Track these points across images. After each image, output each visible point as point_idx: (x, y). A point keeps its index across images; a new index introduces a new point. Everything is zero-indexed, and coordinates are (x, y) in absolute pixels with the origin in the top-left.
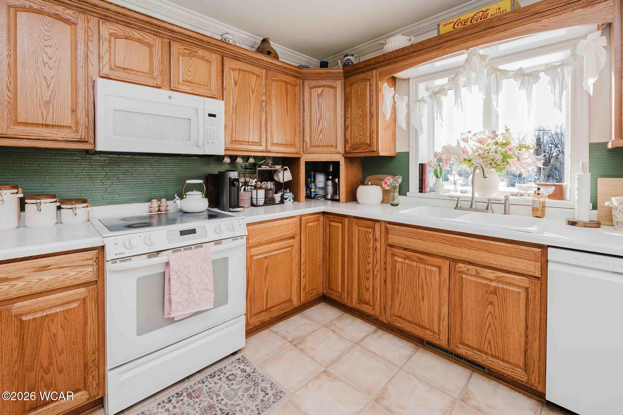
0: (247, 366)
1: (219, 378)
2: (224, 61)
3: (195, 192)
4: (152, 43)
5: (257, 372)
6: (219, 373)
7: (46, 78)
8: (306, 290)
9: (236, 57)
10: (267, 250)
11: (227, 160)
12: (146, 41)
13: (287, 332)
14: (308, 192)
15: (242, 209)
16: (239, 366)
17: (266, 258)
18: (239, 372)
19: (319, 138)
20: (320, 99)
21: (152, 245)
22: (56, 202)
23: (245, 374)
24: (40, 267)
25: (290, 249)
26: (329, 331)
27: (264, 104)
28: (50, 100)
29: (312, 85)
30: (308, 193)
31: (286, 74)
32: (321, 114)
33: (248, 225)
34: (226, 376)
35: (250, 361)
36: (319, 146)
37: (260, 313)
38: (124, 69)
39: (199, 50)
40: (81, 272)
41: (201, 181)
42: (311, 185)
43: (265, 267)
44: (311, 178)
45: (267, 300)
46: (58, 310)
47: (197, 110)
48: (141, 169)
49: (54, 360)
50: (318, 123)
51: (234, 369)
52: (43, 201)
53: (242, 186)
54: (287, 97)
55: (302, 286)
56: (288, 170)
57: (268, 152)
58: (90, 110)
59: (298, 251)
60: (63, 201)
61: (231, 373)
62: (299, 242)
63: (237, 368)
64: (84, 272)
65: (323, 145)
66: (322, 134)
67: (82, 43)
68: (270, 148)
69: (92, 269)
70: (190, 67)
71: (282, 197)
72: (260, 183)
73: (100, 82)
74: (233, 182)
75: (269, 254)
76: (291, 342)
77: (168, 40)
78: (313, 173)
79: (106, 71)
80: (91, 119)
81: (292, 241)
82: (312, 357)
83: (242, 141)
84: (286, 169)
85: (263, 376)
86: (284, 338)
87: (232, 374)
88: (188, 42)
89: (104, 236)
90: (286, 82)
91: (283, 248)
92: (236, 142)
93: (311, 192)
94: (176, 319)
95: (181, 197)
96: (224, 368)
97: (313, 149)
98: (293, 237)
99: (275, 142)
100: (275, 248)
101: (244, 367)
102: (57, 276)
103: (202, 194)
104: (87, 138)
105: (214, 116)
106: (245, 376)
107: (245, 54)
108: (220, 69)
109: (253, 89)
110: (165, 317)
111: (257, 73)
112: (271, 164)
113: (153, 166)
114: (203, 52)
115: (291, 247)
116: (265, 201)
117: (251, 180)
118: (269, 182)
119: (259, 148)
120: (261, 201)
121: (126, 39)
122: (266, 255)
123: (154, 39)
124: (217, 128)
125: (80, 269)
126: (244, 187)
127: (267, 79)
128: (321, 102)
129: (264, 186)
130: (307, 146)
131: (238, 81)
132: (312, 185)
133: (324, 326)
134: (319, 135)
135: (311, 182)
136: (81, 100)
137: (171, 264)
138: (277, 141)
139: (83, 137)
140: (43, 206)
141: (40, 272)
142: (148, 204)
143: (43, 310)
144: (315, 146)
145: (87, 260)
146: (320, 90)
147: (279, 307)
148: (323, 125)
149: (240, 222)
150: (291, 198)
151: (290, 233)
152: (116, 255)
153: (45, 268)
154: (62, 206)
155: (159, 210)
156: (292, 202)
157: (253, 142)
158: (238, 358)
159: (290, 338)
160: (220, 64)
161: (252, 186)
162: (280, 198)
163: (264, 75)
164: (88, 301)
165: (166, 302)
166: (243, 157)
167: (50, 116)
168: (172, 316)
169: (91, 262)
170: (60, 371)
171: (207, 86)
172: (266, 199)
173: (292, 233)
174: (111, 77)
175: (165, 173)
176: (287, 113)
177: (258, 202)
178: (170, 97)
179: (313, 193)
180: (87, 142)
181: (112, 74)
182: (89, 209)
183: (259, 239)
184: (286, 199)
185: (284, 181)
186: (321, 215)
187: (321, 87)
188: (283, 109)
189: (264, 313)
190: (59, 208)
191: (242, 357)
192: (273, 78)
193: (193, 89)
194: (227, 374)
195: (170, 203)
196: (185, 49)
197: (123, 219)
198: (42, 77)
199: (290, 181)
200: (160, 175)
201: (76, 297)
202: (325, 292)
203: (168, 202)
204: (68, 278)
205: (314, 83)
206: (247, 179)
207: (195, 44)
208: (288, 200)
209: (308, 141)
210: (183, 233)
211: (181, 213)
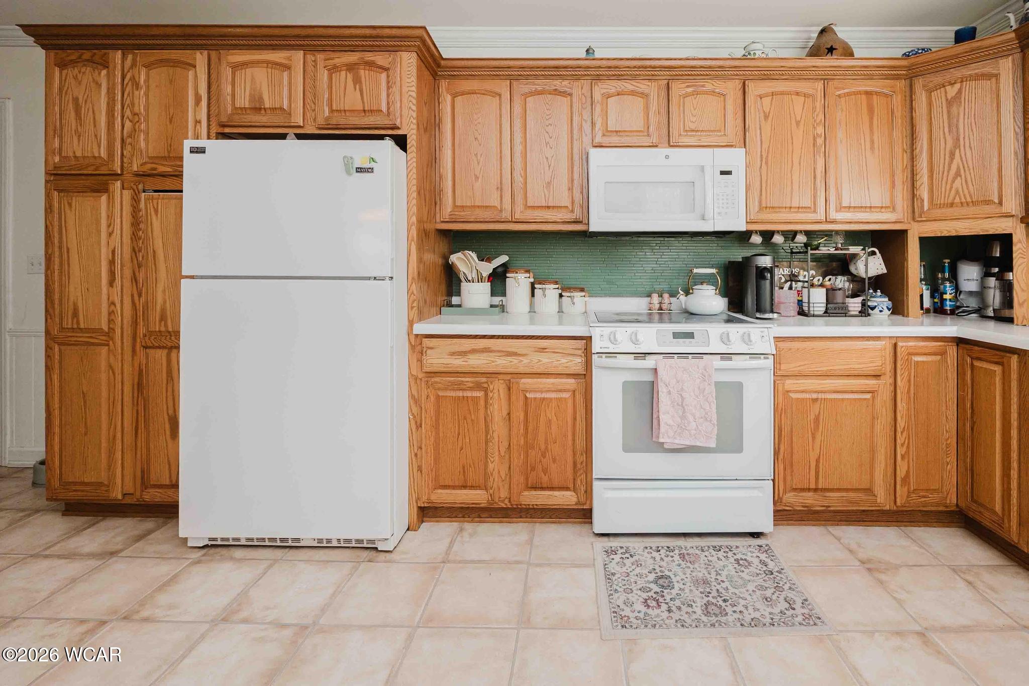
0: (772, 560)
1: (725, 555)
2: (747, 87)
3: (705, 286)
4: (646, 91)
5: (785, 575)
6: (727, 550)
7: (547, 158)
8: (909, 484)
9: (766, 75)
10: (819, 388)
11: (757, 239)
12: (640, 90)
13: (859, 546)
14: (936, 300)
15: (775, 316)
16: (759, 554)
17: (815, 400)
18: (756, 561)
19: (951, 188)
20: (954, 109)
21: (638, 344)
22: (558, 288)
23: (765, 568)
24: (539, 348)
25: (868, 396)
26: (958, 577)
27: (820, 141)
28: (551, 181)
29: (931, 85)
30: (937, 302)
31: (870, 77)
32: (958, 139)
33: (777, 339)
34: (735, 557)
35: (778, 555)
36: (952, 205)
37: (803, 490)
38: (616, 132)
39: (707, 82)
40: (571, 361)
41: (714, 271)
42: (942, 287)
43: (813, 417)
44: (943, 272)
45: (817, 473)
46: (553, 395)
47: (702, 168)
48: (641, 253)
49: (549, 446)
50: (950, 157)
51: (749, 554)
52: (547, 286)
53: (786, 281)
54: (871, 119)
55: (901, 473)
56: (878, 254)
57: (832, 222)
58: (584, 185)
59: (889, 404)
60: (564, 289)
61: (744, 557)
62: (892, 388)
63: (754, 555)
64: (574, 362)
65: (963, 200)
66: (959, 178)
67: (577, 114)
68: (833, 215)
69: (580, 360)
70: (695, 109)
71: (864, 304)
72: (821, 278)
73: (594, 153)
74: (761, 272)
75: (821, 396)
76: (863, 562)
77: (666, 82)
78: (947, 261)
79: (598, 139)
80: (585, 197)
81: (872, 382)
82: (899, 602)
83: (779, 207)
84: (873, 253)
85: (794, 584)
86: (851, 551)
87: (745, 560)
88: (692, 75)
89: (591, 325)
90: (868, 93)
91: (852, 392)
92: (768, 210)
93: (943, 301)
94: (666, 446)
95: (687, 293)
96: (735, 547)
97: (938, 213)
98: (877, 376)
99: (845, 203)
100: (833, 389)
101: (766, 560)
102: (551, 360)
103: (716, 290)
104: (581, 218)
105: (728, 173)
106: (764, 571)
107: (782, 67)
108: (740, 101)
109: (798, 118)
110: (654, 439)
111: (805, 91)
112: (842, 244)
113: (654, 251)
114: (713, 83)
115: (871, 394)
116: (827, 309)
117: (802, 272)
118: (840, 278)
119: (811, 216)
120: (820, 308)
121: (618, 95)
122: (814, 396)
123: (649, 86)
124: (733, 191)
125: (571, 358)
126: (789, 283)
127: (827, 97)
128: (956, 114)
129: (828, 283)
130: (923, 206)
131: (769, 113)
132: (945, 287)
133: (948, 566)
134: (953, 182)
135: (944, 279)
136: (576, 176)
137: (661, 372)
138: (850, 203)
139: (578, 218)
140: (547, 292)
141: (539, 353)
142: (647, 299)
143: (542, 392)
144: (941, 206)
145: (576, 349)
146: (952, 91)
147: (844, 494)
148: (962, 161)
149: (762, 332)
150: (885, 308)
151: (870, 368)
152: (601, 348)
153: (543, 350)
154: (563, 294)
155: (661, 309)
156: (889, 316)
157: (798, 207)
158: (760, 544)
159: (862, 555)
160: (740, 93)
161: (804, 282)
162: (860, 305)
163: (819, 92)
164: (577, 393)
165: (655, 422)
166: (784, 233)
167: (551, 198)
168: (661, 440)
169: (580, 352)
170: (554, 461)
171: (719, 131)
172: (829, 306)
173: (873, 368)
174: (604, 144)
175: (670, 259)
176: (872, 148)
177: (811, 309)
178: (667, 157)
179: (948, 303)
180: (581, 222)
181: (606, 141)
182: (587, 299)
183: (799, 366)
184: (873, 308)
185: (869, 275)
186: (952, 344)
187: (955, 83)
188: (863, 144)
189: (811, 494)
190: (561, 296)
191: (766, 546)
192: (838, 93)
193: (700, 140)
194: (738, 556)
195: (673, 300)
196: (688, 86)
197: (617, 314)
198: (544, 157)
199: (883, 275)
200: (663, 262)
201: (568, 387)
202: (963, 505)
203: (671, 299)
204: (560, 364)
205: (938, 79)
206: (795, 271)
207: (701, 75)
208: (876, 310)
209: (926, 196)
210: (676, 335)
211: (686, 315)
